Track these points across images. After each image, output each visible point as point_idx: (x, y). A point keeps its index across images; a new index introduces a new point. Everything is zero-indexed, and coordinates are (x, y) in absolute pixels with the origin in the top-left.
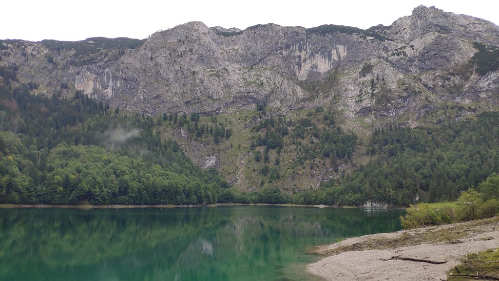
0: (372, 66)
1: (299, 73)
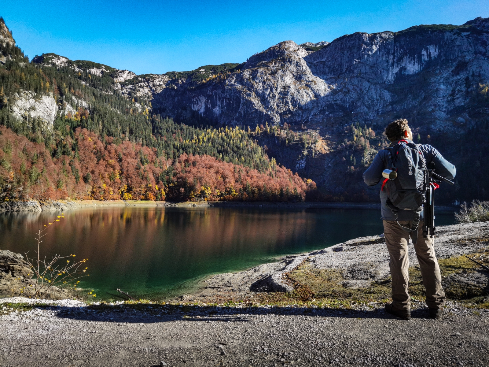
0: (468, 63)
1: (387, 77)
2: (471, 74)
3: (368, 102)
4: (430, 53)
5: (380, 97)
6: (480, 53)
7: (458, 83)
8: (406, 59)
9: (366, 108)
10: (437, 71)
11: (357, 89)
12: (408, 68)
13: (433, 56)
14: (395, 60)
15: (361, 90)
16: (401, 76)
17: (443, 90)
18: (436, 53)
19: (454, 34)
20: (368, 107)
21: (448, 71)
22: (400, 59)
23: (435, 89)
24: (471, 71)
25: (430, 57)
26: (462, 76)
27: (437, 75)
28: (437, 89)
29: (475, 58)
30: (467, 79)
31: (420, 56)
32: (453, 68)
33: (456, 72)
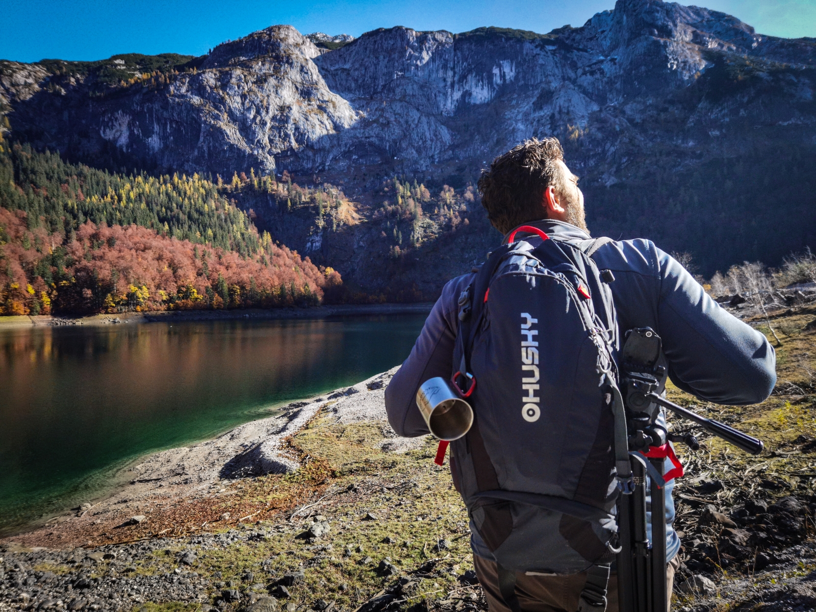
0: (553, 93)
1: (445, 105)
2: (558, 109)
3: (418, 142)
4: (504, 73)
5: (436, 136)
6: (569, 79)
7: (541, 122)
8: (471, 79)
9: (415, 152)
10: (514, 102)
11: (401, 120)
12: (474, 94)
13: (508, 77)
14: (456, 79)
15: (407, 122)
16: (464, 106)
17: (522, 131)
18: (512, 74)
19: (536, 47)
20: (419, 151)
21: (528, 103)
22: (463, 78)
23: (511, 128)
24: (558, 105)
25: (505, 80)
26: (546, 111)
27: (513, 107)
28: (514, 129)
29: (563, 86)
30: (552, 117)
31: (490, 76)
32: (535, 99)
33: (538, 106)
